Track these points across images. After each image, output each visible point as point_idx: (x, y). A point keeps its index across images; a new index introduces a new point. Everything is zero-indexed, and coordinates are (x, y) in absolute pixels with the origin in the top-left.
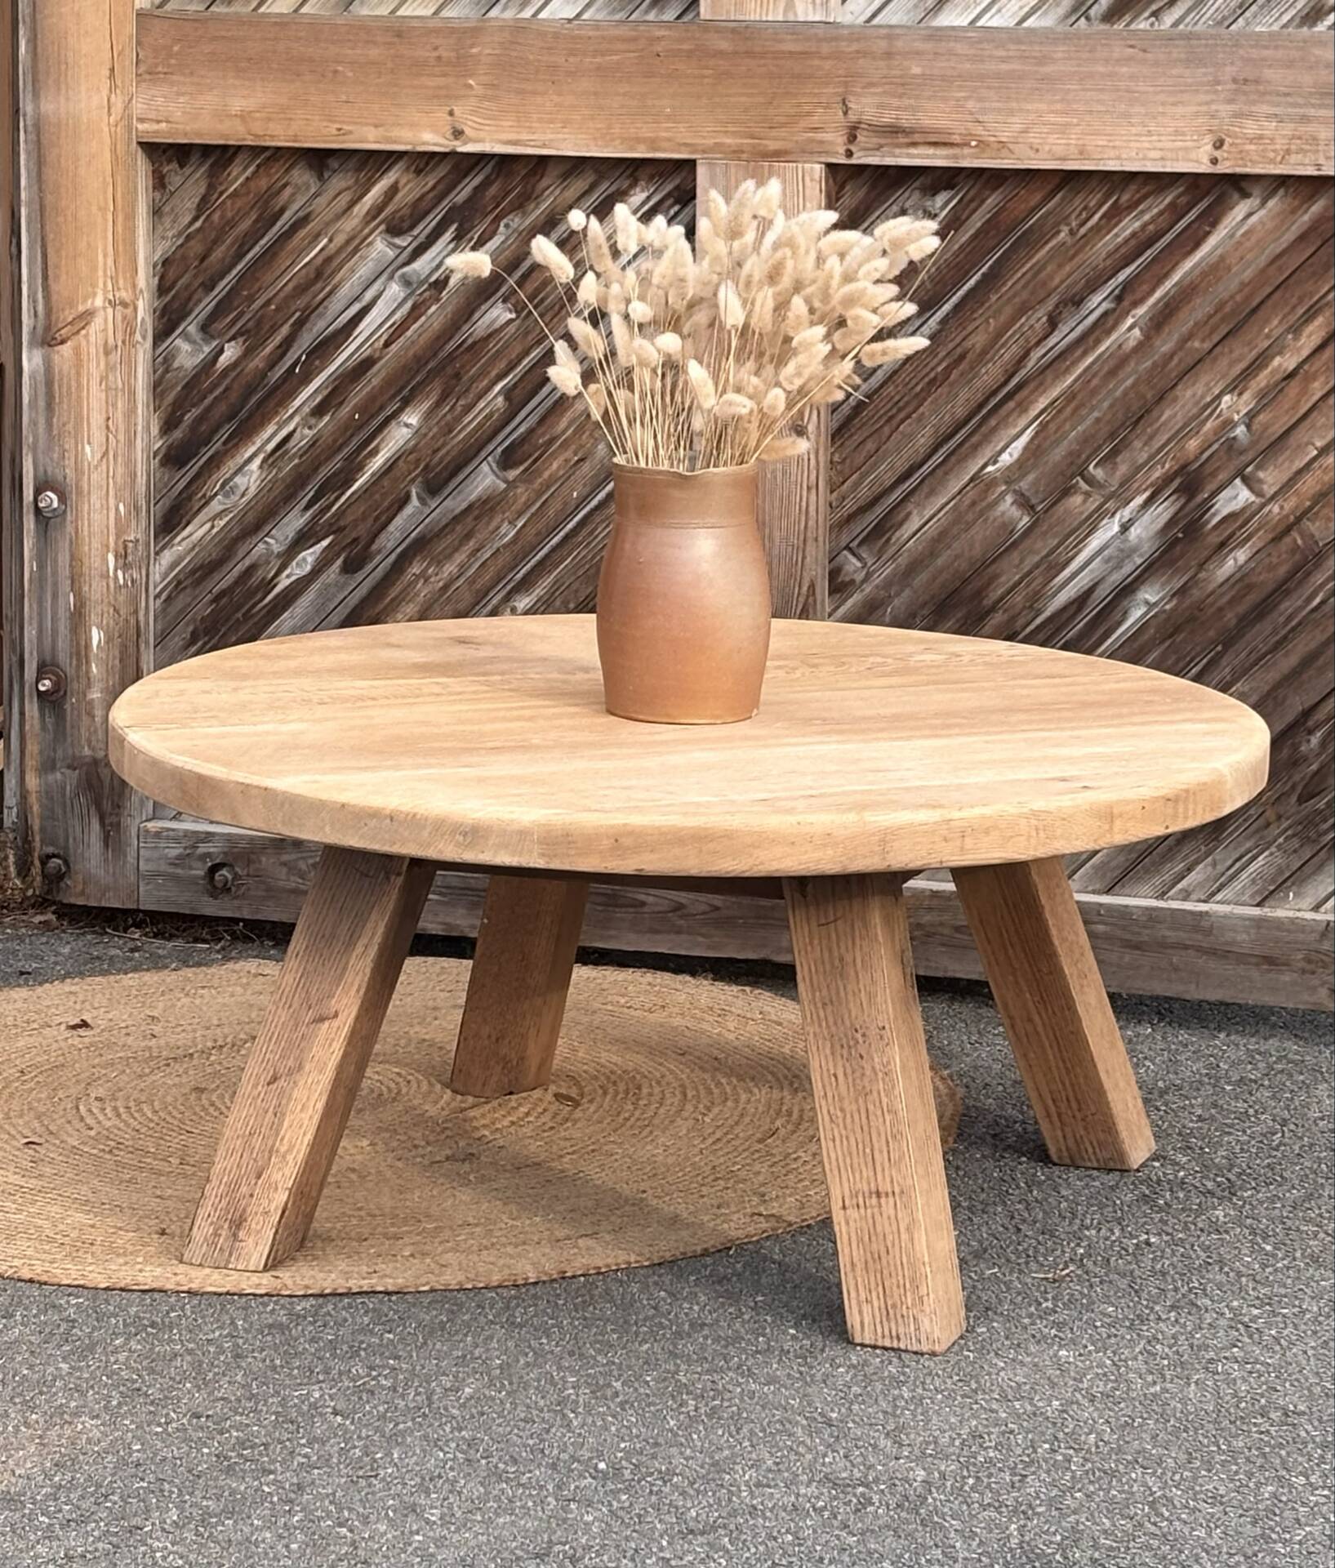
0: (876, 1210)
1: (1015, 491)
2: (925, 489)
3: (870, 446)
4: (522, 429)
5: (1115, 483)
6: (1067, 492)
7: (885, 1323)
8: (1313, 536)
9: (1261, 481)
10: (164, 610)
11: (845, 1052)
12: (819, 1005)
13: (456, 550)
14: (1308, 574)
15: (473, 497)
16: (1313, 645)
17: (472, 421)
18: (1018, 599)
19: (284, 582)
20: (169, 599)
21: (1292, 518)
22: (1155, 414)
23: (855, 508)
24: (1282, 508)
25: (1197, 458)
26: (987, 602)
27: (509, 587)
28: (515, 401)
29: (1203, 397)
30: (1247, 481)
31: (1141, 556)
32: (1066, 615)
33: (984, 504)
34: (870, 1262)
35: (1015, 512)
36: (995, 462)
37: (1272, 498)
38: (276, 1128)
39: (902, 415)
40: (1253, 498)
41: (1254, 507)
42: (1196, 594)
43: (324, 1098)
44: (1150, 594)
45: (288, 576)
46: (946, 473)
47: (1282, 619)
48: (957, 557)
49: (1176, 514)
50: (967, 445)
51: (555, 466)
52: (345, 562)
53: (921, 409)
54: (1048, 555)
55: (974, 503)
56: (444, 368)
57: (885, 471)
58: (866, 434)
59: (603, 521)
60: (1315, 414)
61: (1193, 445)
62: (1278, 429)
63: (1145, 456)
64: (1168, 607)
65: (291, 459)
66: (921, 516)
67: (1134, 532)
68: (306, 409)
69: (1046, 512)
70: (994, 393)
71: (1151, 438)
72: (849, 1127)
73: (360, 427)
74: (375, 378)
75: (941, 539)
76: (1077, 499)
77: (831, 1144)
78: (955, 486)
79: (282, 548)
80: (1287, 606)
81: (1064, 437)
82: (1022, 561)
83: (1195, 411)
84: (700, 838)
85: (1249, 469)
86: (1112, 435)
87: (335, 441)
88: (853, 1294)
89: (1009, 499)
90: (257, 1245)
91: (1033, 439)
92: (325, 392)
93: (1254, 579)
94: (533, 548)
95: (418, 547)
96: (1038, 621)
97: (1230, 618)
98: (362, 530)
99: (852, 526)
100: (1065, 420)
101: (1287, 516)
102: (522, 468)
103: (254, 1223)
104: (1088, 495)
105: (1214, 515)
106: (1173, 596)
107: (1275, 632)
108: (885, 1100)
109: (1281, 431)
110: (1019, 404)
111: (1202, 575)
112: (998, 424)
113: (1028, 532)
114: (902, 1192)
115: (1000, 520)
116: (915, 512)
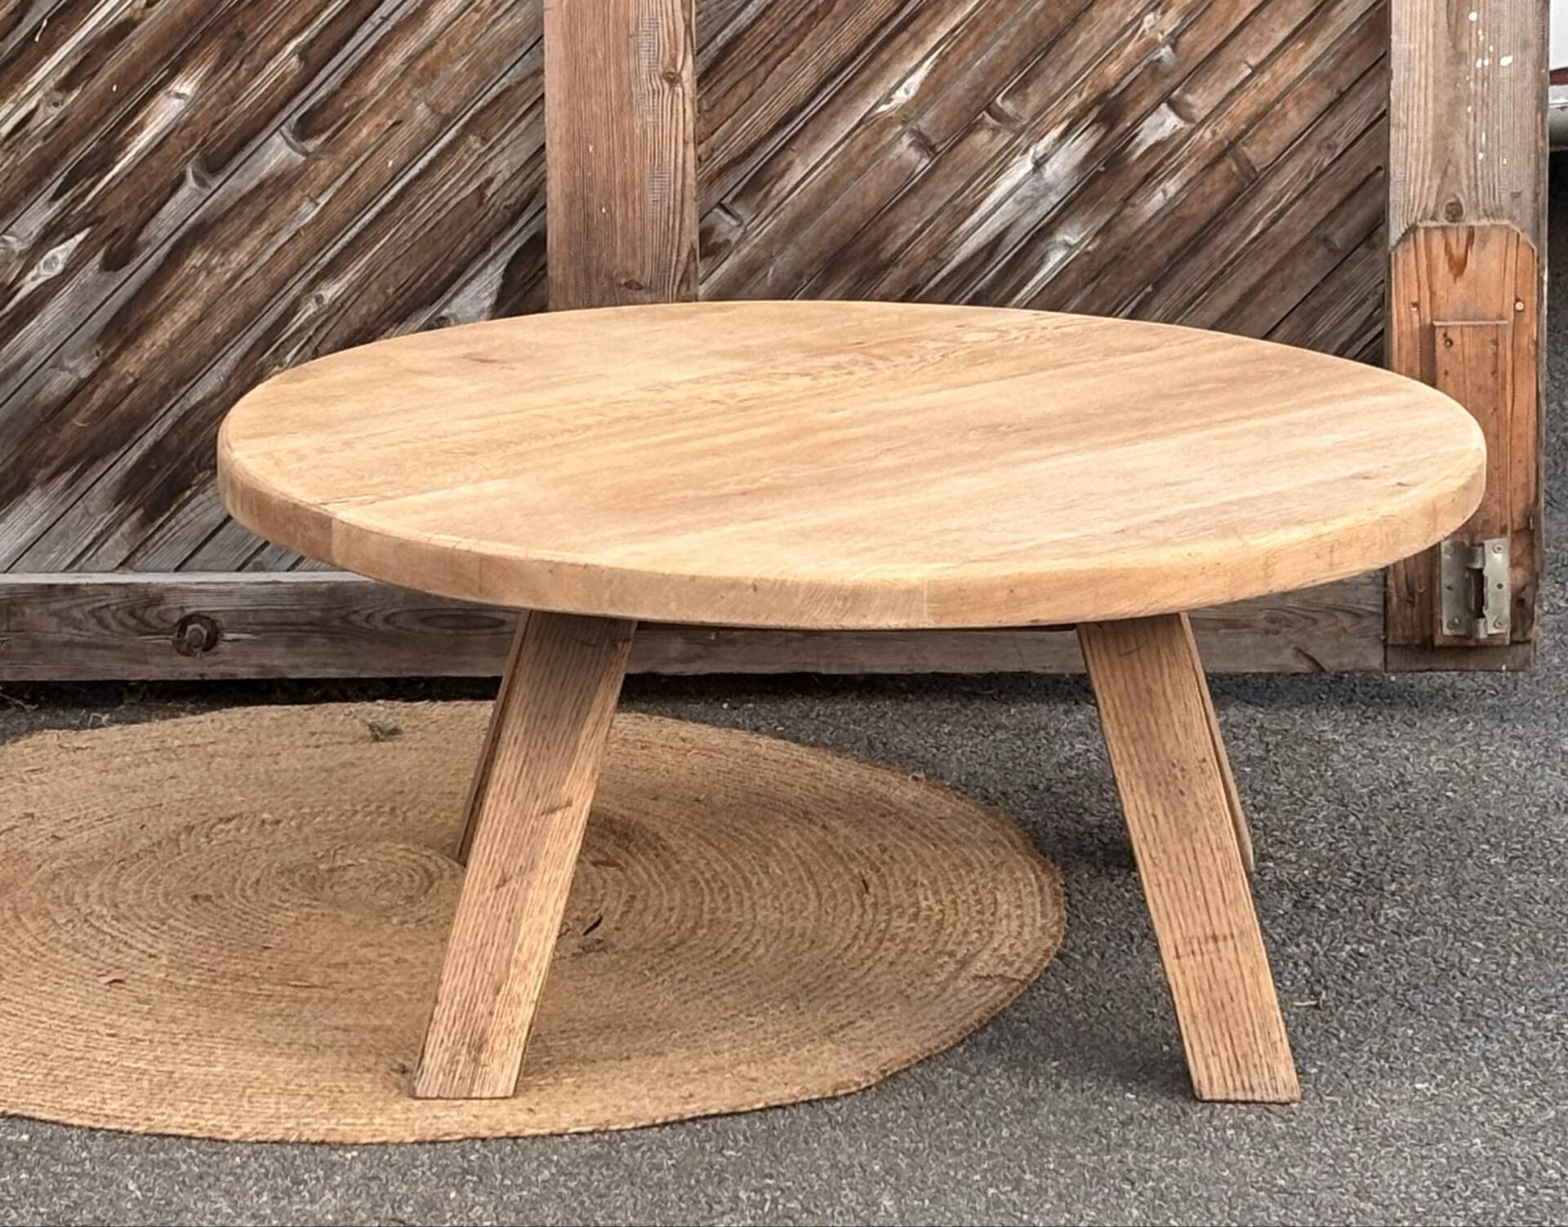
0: (1214, 956)
1: (912, 131)
2: (809, 134)
3: (743, 90)
4: (323, 92)
5: (1026, 115)
6: (972, 128)
7: (1237, 1077)
8: (1248, 161)
9: (1189, 105)
11: (1163, 789)
12: (1129, 741)
13: (246, 234)
14: (1246, 202)
15: (264, 174)
16: (1254, 279)
17: (261, 85)
18: (920, 249)
19: (28, 286)
21: (1226, 143)
22: (1069, 37)
23: (726, 160)
24: (1214, 133)
25: (1117, 85)
26: (885, 255)
27: (312, 274)
28: (313, 61)
29: (1122, 17)
30: (1174, 106)
31: (1058, 193)
32: (975, 264)
33: (878, 147)
34: (1212, 1010)
35: (913, 155)
36: (889, 101)
37: (1203, 122)
38: (512, 936)
39: (781, 52)
40: (1181, 124)
41: (1183, 134)
42: (1122, 232)
43: (565, 896)
44: (1071, 236)
45: (34, 279)
46: (833, 116)
47: (1218, 253)
48: (848, 207)
49: (1097, 145)
50: (856, 83)
51: (365, 132)
52: (105, 257)
53: (801, 47)
54: (952, 199)
55: (866, 147)
56: (222, 27)
57: (761, 118)
58: (737, 77)
59: (426, 192)
60: (1247, 29)
61: (1113, 69)
62: (1207, 48)
63: (1060, 85)
64: (1090, 248)
65: (33, 142)
66: (805, 163)
67: (1051, 170)
68: (51, 84)
69: (951, 150)
70: (884, 24)
71: (1067, 63)
72: (1176, 870)
73: (119, 101)
74: (136, 43)
75: (831, 186)
76: (982, 137)
77: (1156, 889)
78: (844, 127)
79: (25, 247)
80: (1224, 238)
81: (968, 66)
82: (923, 208)
83: (1115, 32)
85: (1176, 93)
86: (1022, 64)
87: (87, 119)
88: (1197, 1048)
89: (906, 140)
90: (503, 1070)
91: (931, 73)
92: (74, 63)
93: (1186, 212)
94: (341, 228)
95: (198, 234)
96: (944, 273)
97: (1161, 253)
98: (126, 219)
99: (725, 180)
100: (969, 50)
101: (1221, 142)
102: (324, 137)
103: (497, 1043)
104: (995, 131)
105: (1138, 145)
106: (1096, 235)
107: (1210, 267)
108: (1213, 837)
109: (1210, 50)
110: (915, 35)
111: (1128, 211)
112: (891, 58)
113: (928, 175)
114: (1242, 933)
115: (897, 164)
116: (798, 161)
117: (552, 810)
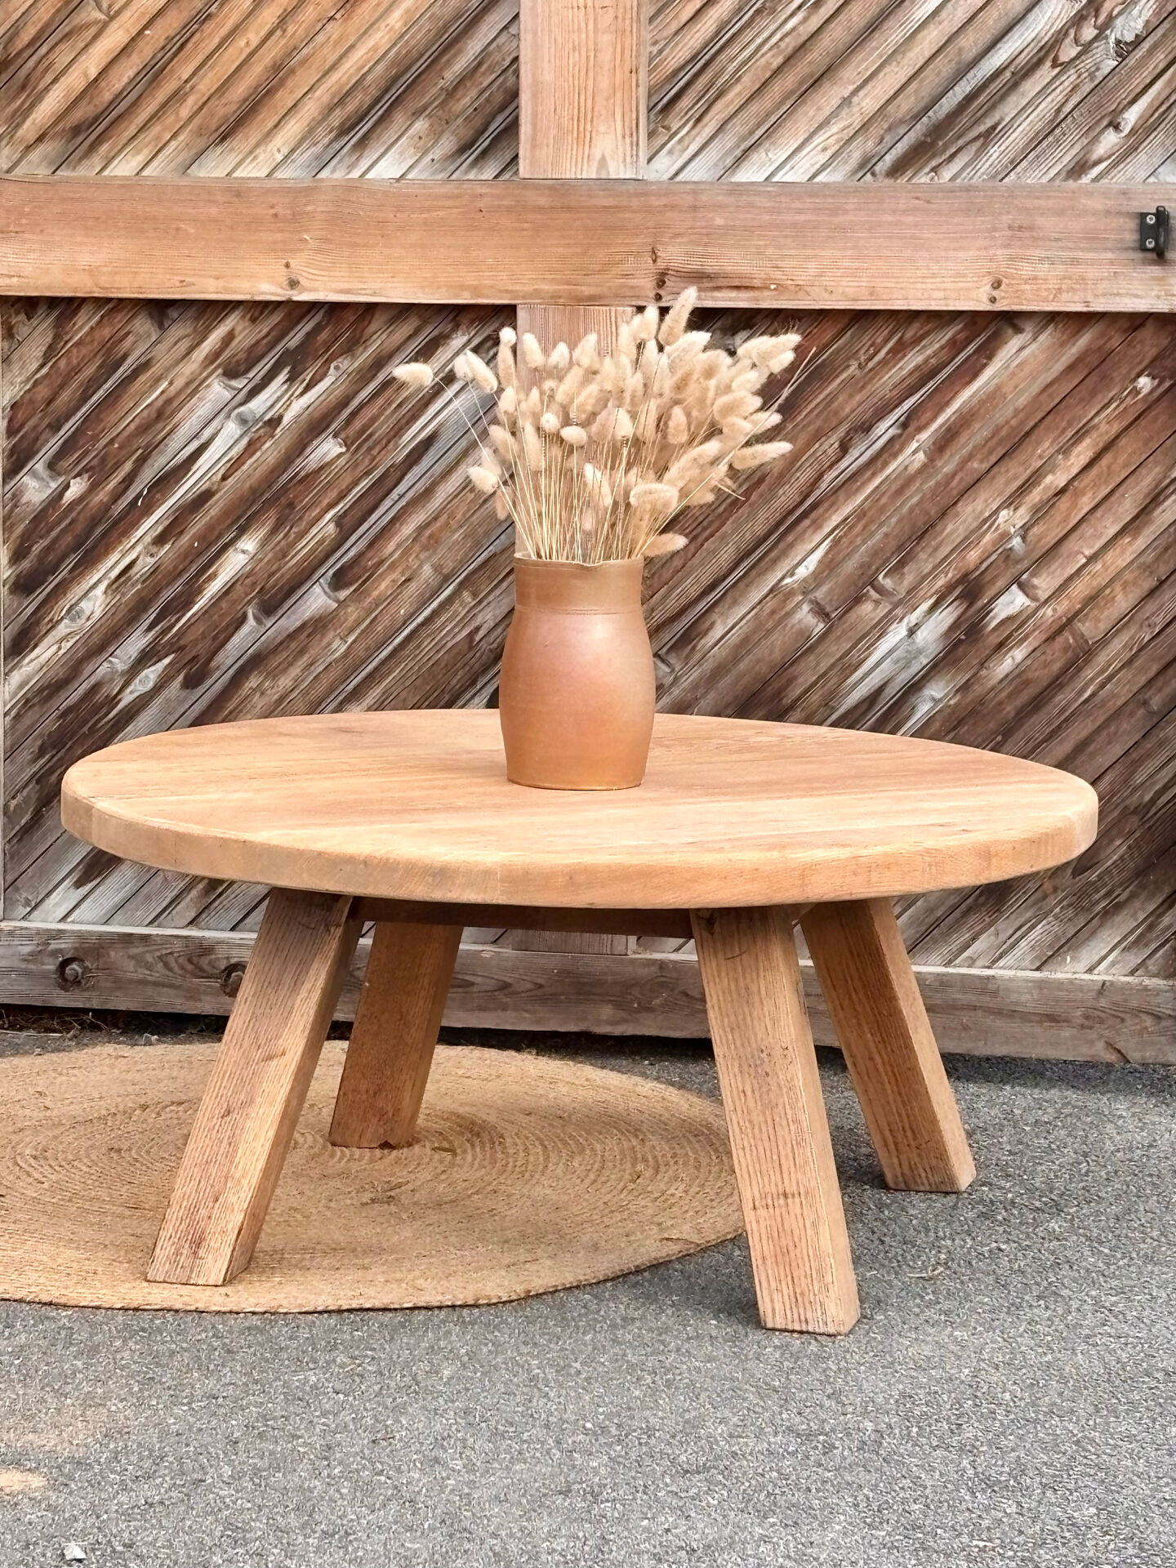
0: (784, 1210)
1: (811, 602)
2: (729, 599)
3: (677, 562)
4: (352, 553)
5: (902, 591)
6: (858, 600)
7: (794, 1309)
8: (1083, 635)
9: (1035, 587)
10: (13, 727)
11: (752, 1070)
12: (728, 1029)
13: (291, 664)
14: (1079, 669)
15: (307, 615)
16: (1085, 733)
17: (306, 546)
18: (815, 698)
19: (127, 698)
20: (17, 717)
21: (1064, 619)
22: (938, 528)
23: (665, 617)
24: (1055, 610)
25: (977, 568)
26: (787, 701)
27: (341, 698)
28: (346, 528)
29: (982, 512)
30: (1022, 587)
31: (926, 656)
32: (859, 711)
33: (783, 613)
34: (780, 1255)
35: (811, 620)
36: (792, 575)
37: (1046, 602)
38: (230, 1156)
39: (708, 532)
40: (1028, 602)
41: (1030, 610)
42: (978, 690)
43: (275, 1127)
44: (937, 691)
45: (131, 692)
46: (747, 586)
47: (1056, 711)
48: (758, 661)
49: (959, 618)
50: (767, 559)
51: (383, 586)
52: (185, 678)
53: (724, 529)
54: (841, 658)
55: (773, 612)
56: (279, 499)
57: (691, 585)
59: (429, 635)
60: (1084, 525)
61: (973, 556)
62: (1051, 540)
63: (930, 566)
64: (952, 702)
65: (133, 585)
66: (725, 623)
67: (921, 636)
68: (148, 539)
69: (839, 619)
70: (791, 512)
71: (936, 549)
72: (758, 1136)
73: (199, 555)
74: (213, 509)
75: (745, 644)
76: (866, 608)
77: (741, 1152)
78: (755, 595)
79: (126, 667)
80: (1061, 699)
81: (856, 549)
82: (818, 664)
83: (975, 524)
84: (645, 874)
85: (1024, 576)
86: (900, 548)
87: (175, 568)
88: (764, 1284)
89: (806, 608)
90: (216, 1264)
91: (827, 553)
92: (166, 523)
93: (1030, 675)
94: (364, 661)
95: (255, 662)
96: (834, 717)
97: (1010, 709)
98: (202, 648)
99: (661, 635)
100: (857, 536)
101: (1060, 618)
102: (352, 589)
103: (213, 1241)
104: (877, 602)
105: (993, 618)
106: (957, 691)
107: (1049, 723)
108: (789, 1111)
109: (1052, 543)
110: (814, 522)
111: (984, 672)
112: (795, 540)
113: (824, 636)
114: (807, 1193)
115: (797, 626)
116: (719, 621)
117: (270, 1058)
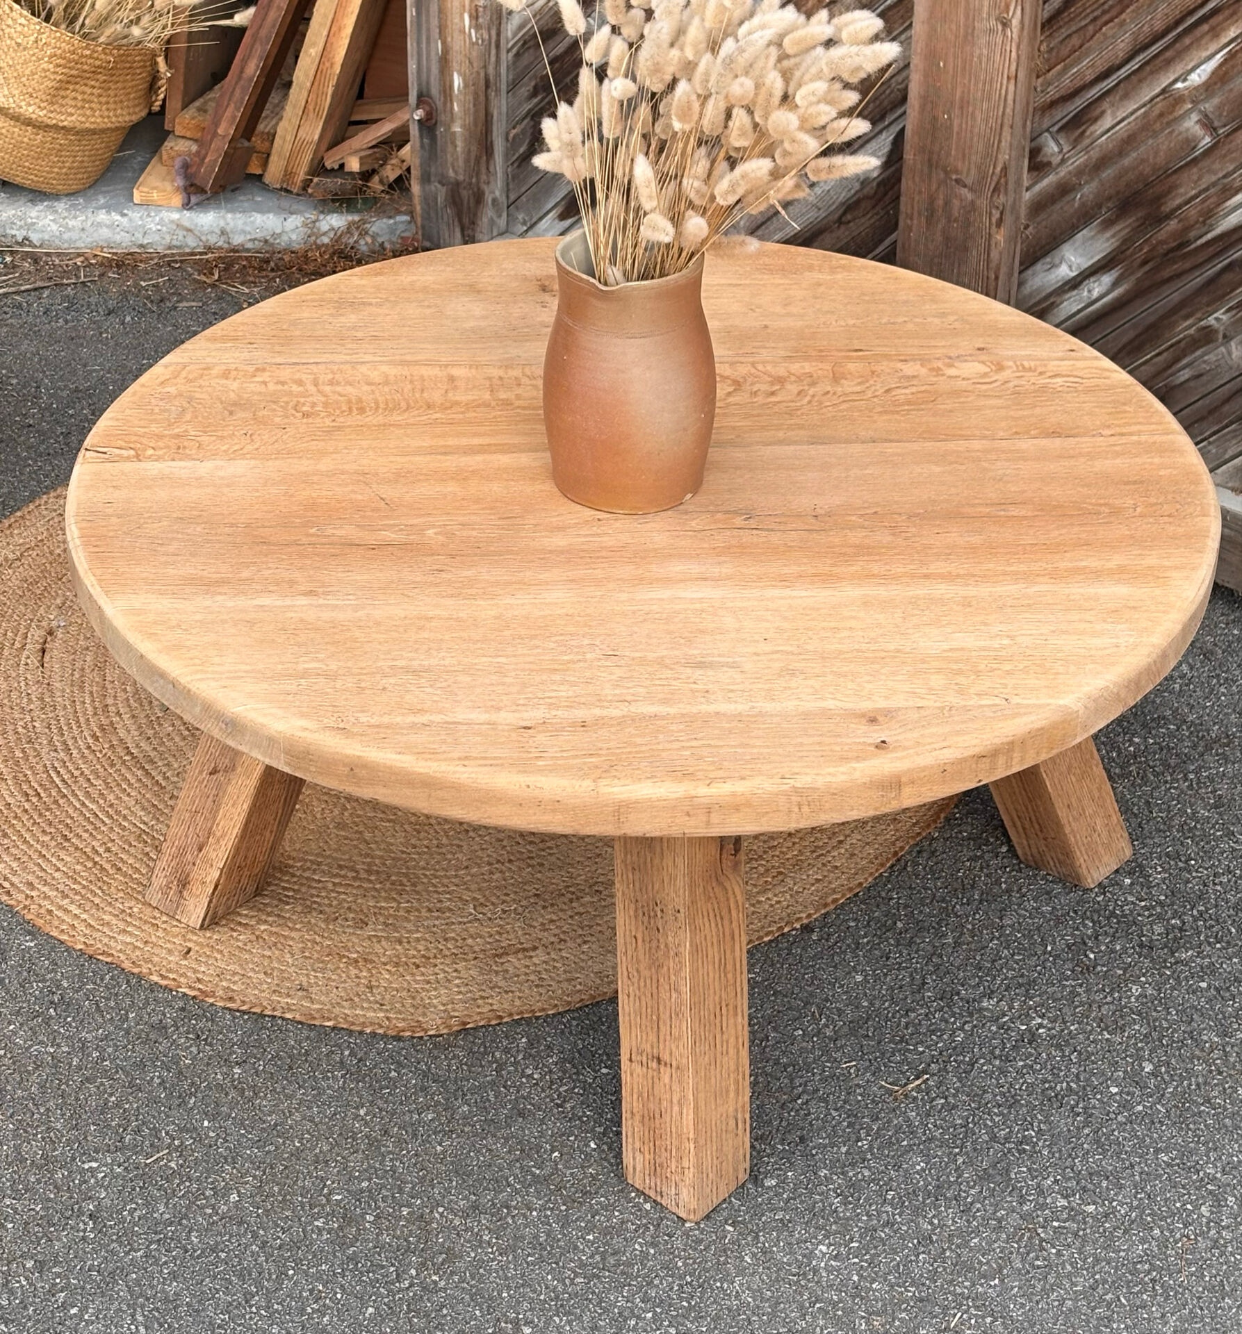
0: (656, 1074)
1: (1200, 111)
2: (1120, 92)
3: (1075, 41)
7: (652, 1177)
10: (514, 63)
11: (645, 920)
18: (1192, 212)
20: (517, 55)
23: (1057, 96)
26: (1166, 208)
33: (1171, 117)
35: (1198, 130)
36: (1185, 80)
38: (214, 813)
39: (1106, 17)
46: (1140, 81)
48: (1142, 161)
50: (1161, 58)
53: (1123, 16)
54: (1225, 177)
55: (1161, 115)
57: (1085, 67)
58: (1074, 28)
66: (1114, 115)
69: (1228, 135)
70: (1191, 12)
72: (642, 990)
75: (1129, 141)
77: (627, 998)
78: (1146, 94)
82: (1200, 179)
89: (1195, 117)
90: (196, 909)
91: (1221, 65)
96: (1209, 236)
99: (1054, 112)
103: (195, 887)
108: (673, 977)
110: (1212, 29)
112: (1192, 44)
113: (1208, 152)
114: (678, 1068)
115: (1184, 135)
116: (1109, 112)
